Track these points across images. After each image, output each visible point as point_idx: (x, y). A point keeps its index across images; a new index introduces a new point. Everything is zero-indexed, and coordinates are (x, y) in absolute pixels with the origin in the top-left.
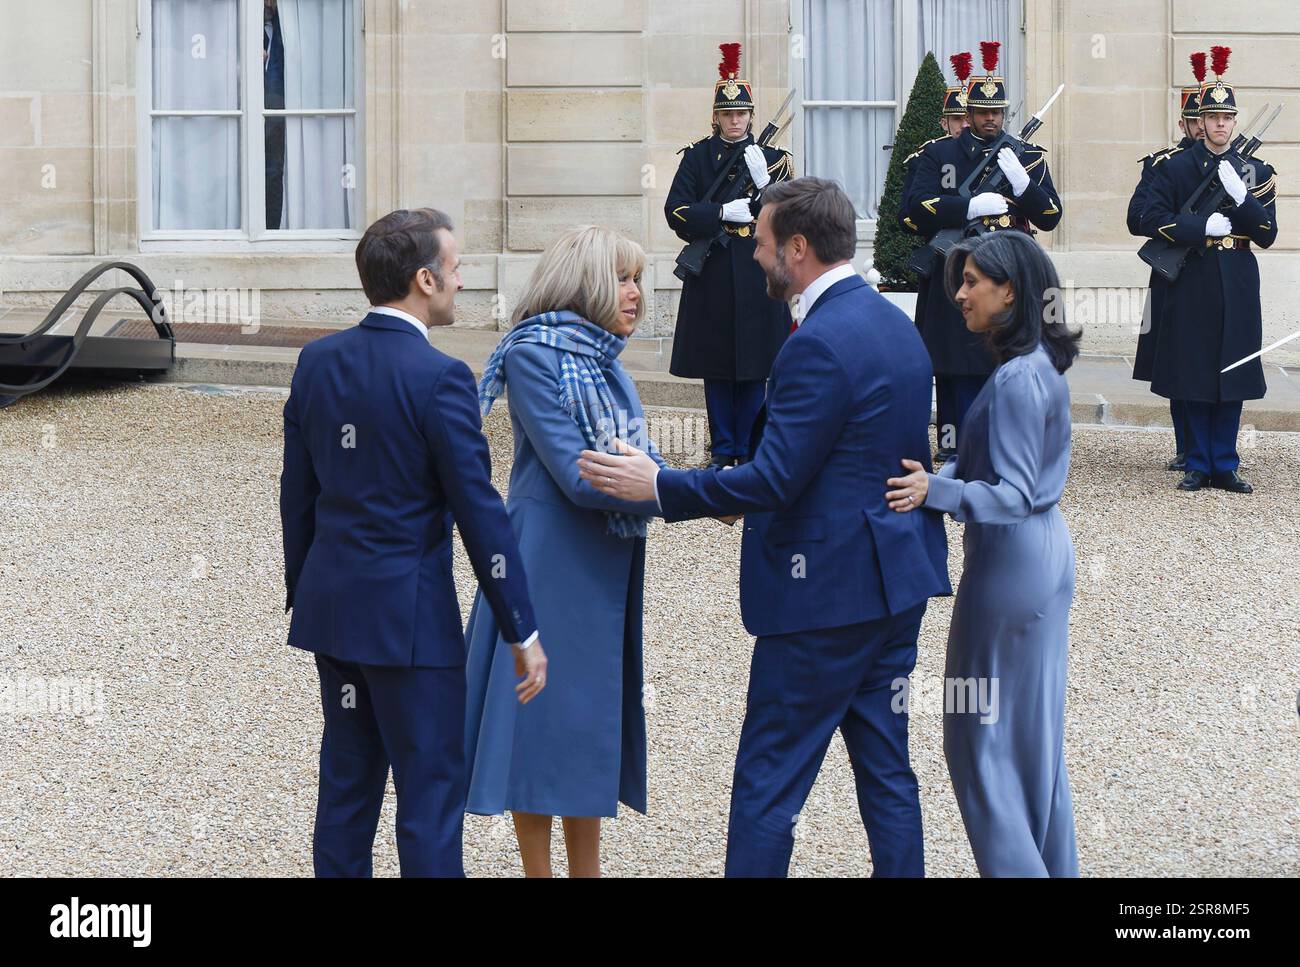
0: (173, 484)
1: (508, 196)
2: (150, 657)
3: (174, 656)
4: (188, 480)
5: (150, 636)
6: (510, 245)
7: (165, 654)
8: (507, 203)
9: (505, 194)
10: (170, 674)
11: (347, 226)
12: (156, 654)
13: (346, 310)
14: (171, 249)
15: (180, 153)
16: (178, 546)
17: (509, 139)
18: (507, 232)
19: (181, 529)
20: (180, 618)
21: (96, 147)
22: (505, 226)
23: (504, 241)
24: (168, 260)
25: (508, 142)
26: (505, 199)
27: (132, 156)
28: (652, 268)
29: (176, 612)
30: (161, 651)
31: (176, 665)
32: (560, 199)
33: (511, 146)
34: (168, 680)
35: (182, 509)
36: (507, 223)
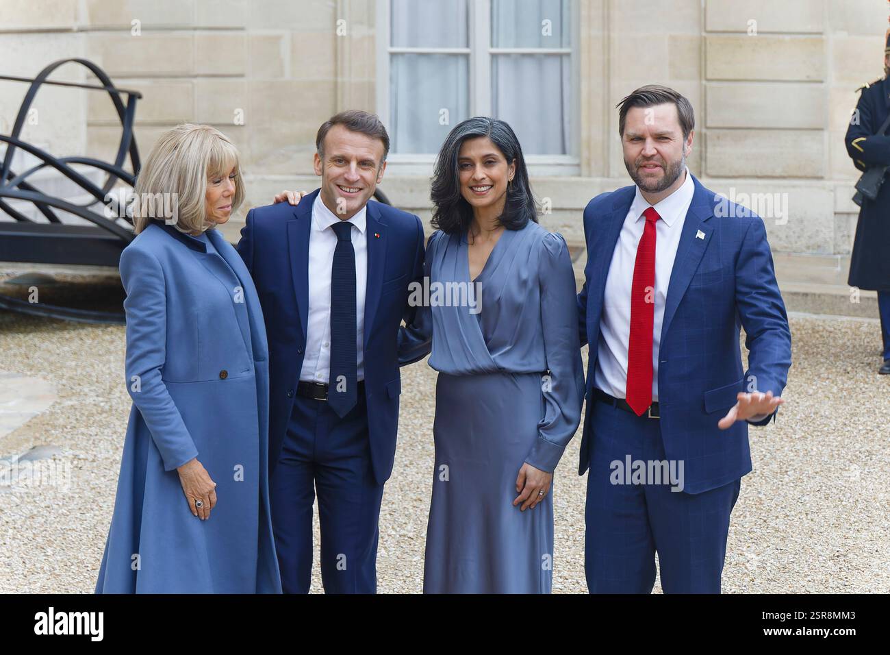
0: (408, 381)
1: (707, 128)
2: (389, 535)
3: (411, 535)
4: (422, 378)
5: (388, 516)
6: (709, 171)
7: (402, 532)
8: (705, 135)
9: (703, 126)
10: (407, 550)
11: (564, 152)
12: (393, 533)
13: (563, 227)
14: (406, 172)
15: (414, 85)
16: (413, 437)
17: (709, 76)
18: (706, 161)
19: (416, 421)
20: (416, 500)
21: (340, 80)
22: (703, 154)
23: (703, 168)
24: (403, 181)
25: (707, 80)
26: (704, 131)
27: (371, 89)
28: (832, 194)
29: (411, 495)
30: (398, 529)
31: (412, 542)
32: (753, 132)
33: (709, 84)
34: (405, 556)
35: (416, 405)
36: (706, 152)
